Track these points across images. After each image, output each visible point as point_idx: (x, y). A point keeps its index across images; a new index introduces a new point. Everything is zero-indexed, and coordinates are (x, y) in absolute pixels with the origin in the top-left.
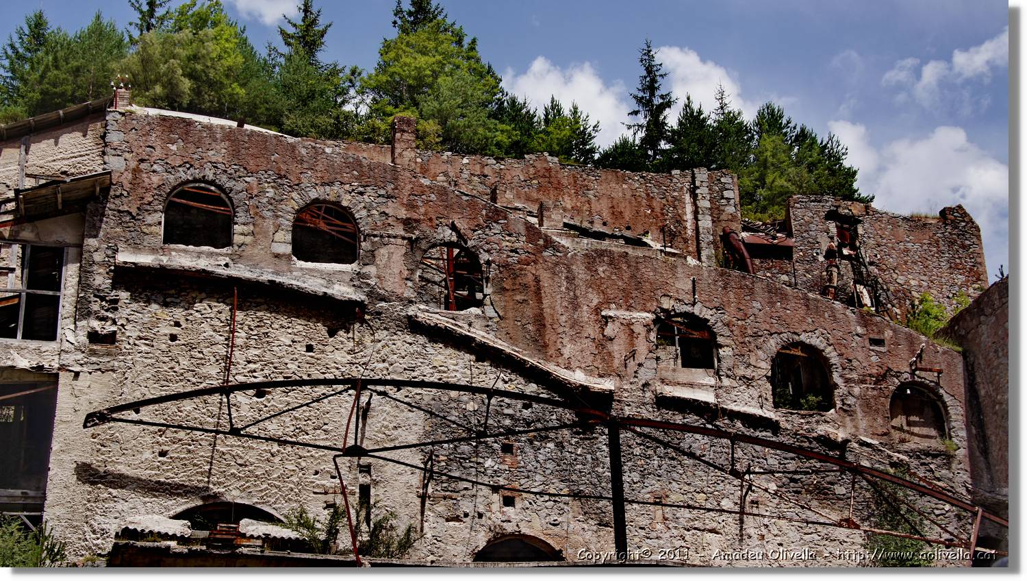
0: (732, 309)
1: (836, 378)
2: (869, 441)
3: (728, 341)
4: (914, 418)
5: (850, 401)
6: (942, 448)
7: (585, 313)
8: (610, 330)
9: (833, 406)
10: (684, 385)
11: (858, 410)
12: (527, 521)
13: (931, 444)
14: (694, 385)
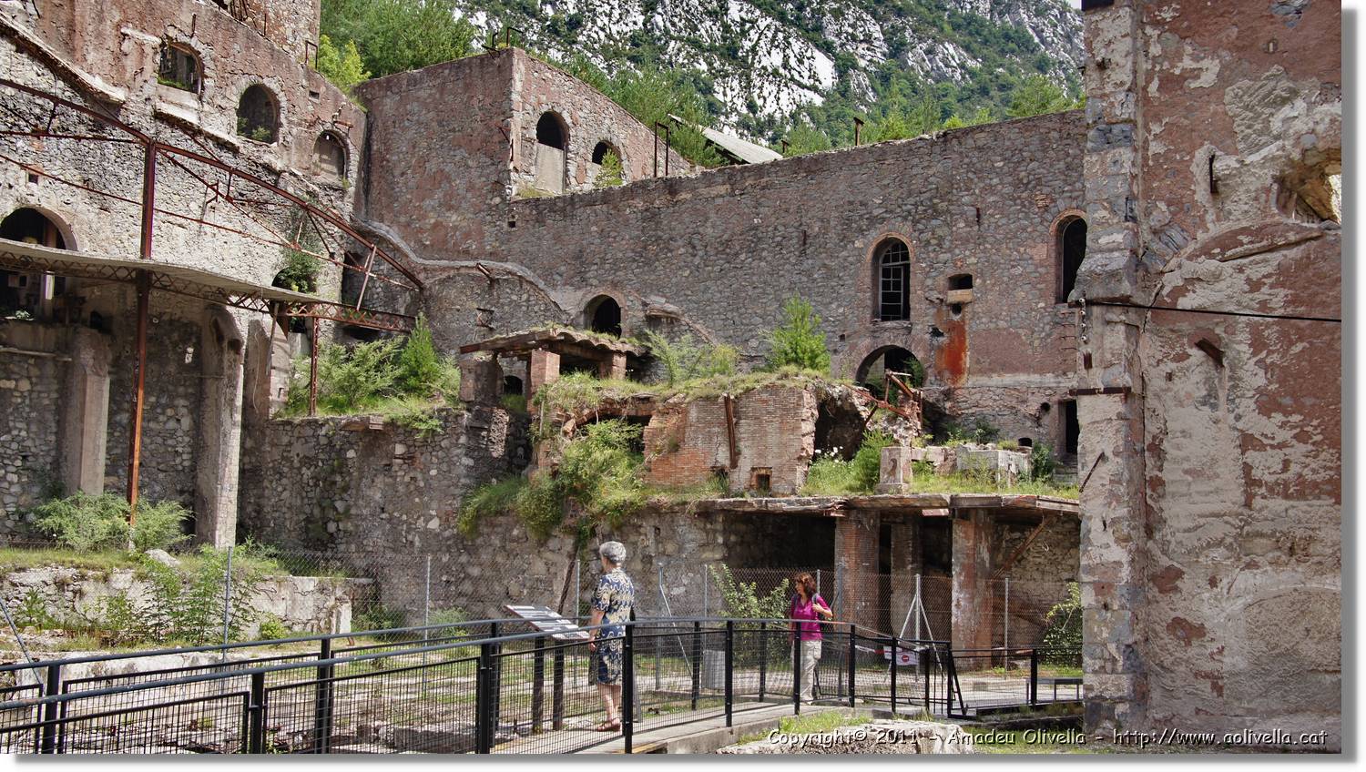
0: (219, 47)
1: (283, 120)
2: (296, 172)
3: (213, 74)
4: (325, 157)
5: (289, 139)
6: (341, 185)
7: (108, 27)
8: (126, 46)
9: (276, 140)
10: (176, 104)
11: (293, 146)
12: (46, 198)
13: (334, 180)
14: (183, 105)
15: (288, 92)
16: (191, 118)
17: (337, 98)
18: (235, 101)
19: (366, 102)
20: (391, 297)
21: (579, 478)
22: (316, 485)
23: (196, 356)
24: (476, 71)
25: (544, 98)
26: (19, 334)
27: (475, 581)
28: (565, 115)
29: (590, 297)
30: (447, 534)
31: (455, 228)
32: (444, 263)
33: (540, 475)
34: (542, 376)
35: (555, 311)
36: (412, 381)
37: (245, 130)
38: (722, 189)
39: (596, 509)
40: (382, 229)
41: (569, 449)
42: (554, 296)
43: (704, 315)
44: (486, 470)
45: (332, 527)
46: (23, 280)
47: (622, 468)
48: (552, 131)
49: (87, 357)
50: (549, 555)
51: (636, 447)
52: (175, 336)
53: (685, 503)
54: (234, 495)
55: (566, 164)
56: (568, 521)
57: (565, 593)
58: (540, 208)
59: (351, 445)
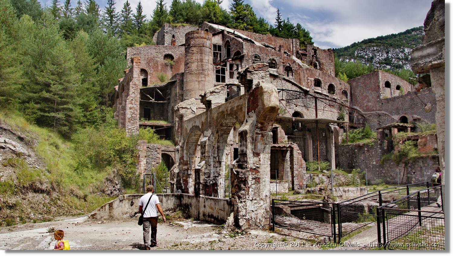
0: (324, 78)
1: (336, 89)
2: (339, 99)
3: (323, 83)
4: (344, 95)
5: (337, 93)
6: (347, 100)
8: (309, 81)
9: (335, 93)
10: (317, 90)
12: (299, 109)
13: (345, 99)
14: (319, 90)
15: (336, 84)
16: (320, 92)
17: (345, 84)
18: (327, 88)
19: (350, 84)
20: (358, 120)
21: (404, 152)
22: (350, 157)
23: (325, 135)
24: (371, 76)
25: (385, 79)
26: (297, 134)
27: (384, 173)
28: (390, 81)
29: (400, 117)
30: (377, 165)
31: (370, 106)
32: (369, 113)
33: (396, 152)
34: (394, 133)
35: (393, 120)
36: (367, 136)
37: (329, 92)
38: (427, 92)
39: (409, 158)
40: (356, 107)
41: (402, 147)
42: (393, 117)
43: (426, 118)
44: (384, 152)
45: (354, 164)
46: (295, 124)
47: (413, 150)
48: (388, 85)
49: (308, 136)
50: (399, 168)
51: (416, 146)
52: (321, 131)
53: (429, 156)
54: (334, 159)
55: (391, 91)
56: (403, 161)
57: (403, 175)
58: (388, 100)
59: (356, 149)
